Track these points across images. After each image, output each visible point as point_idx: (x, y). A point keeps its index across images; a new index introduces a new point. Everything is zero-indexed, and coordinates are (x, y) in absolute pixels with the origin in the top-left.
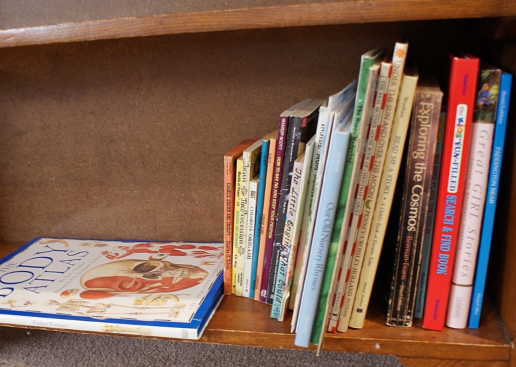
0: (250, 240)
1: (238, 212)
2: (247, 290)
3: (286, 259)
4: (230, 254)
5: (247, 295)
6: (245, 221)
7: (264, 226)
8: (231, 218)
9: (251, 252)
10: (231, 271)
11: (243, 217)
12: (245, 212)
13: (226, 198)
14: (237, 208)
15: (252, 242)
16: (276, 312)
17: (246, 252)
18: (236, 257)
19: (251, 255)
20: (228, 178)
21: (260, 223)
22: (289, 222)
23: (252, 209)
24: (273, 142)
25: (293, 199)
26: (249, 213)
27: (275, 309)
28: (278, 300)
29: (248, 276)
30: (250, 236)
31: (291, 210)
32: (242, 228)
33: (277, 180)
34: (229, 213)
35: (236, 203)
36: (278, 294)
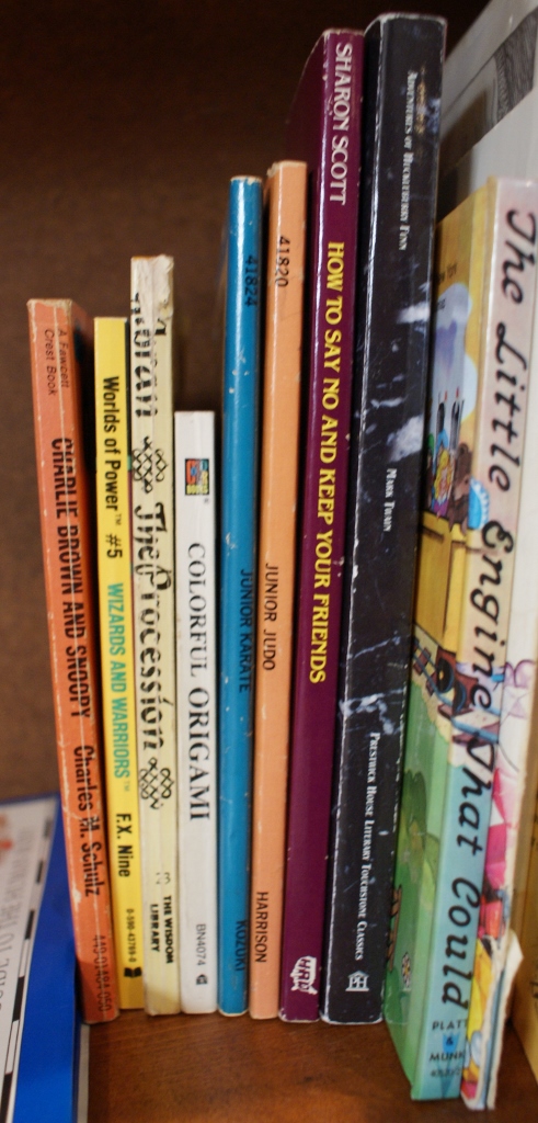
0: (196, 718)
1: (116, 589)
2: (202, 980)
3: (483, 752)
4: (94, 813)
5: (203, 1000)
6: (164, 626)
7: (277, 629)
8: (86, 621)
9: (209, 781)
10: (111, 900)
11: (151, 604)
12: (161, 579)
13: (54, 520)
14: (111, 572)
15: (211, 728)
16: (443, 1065)
17: (184, 791)
18: (124, 824)
19: (210, 797)
20: (53, 415)
21: (252, 618)
22: (492, 534)
23: (197, 554)
24: (288, 176)
25: (506, 389)
26: (183, 578)
27: (440, 1049)
28: (452, 993)
29: (199, 907)
30: (199, 698)
31: (499, 459)
32: (148, 664)
33: (333, 365)
34: (73, 598)
35: (103, 546)
36: (453, 962)
